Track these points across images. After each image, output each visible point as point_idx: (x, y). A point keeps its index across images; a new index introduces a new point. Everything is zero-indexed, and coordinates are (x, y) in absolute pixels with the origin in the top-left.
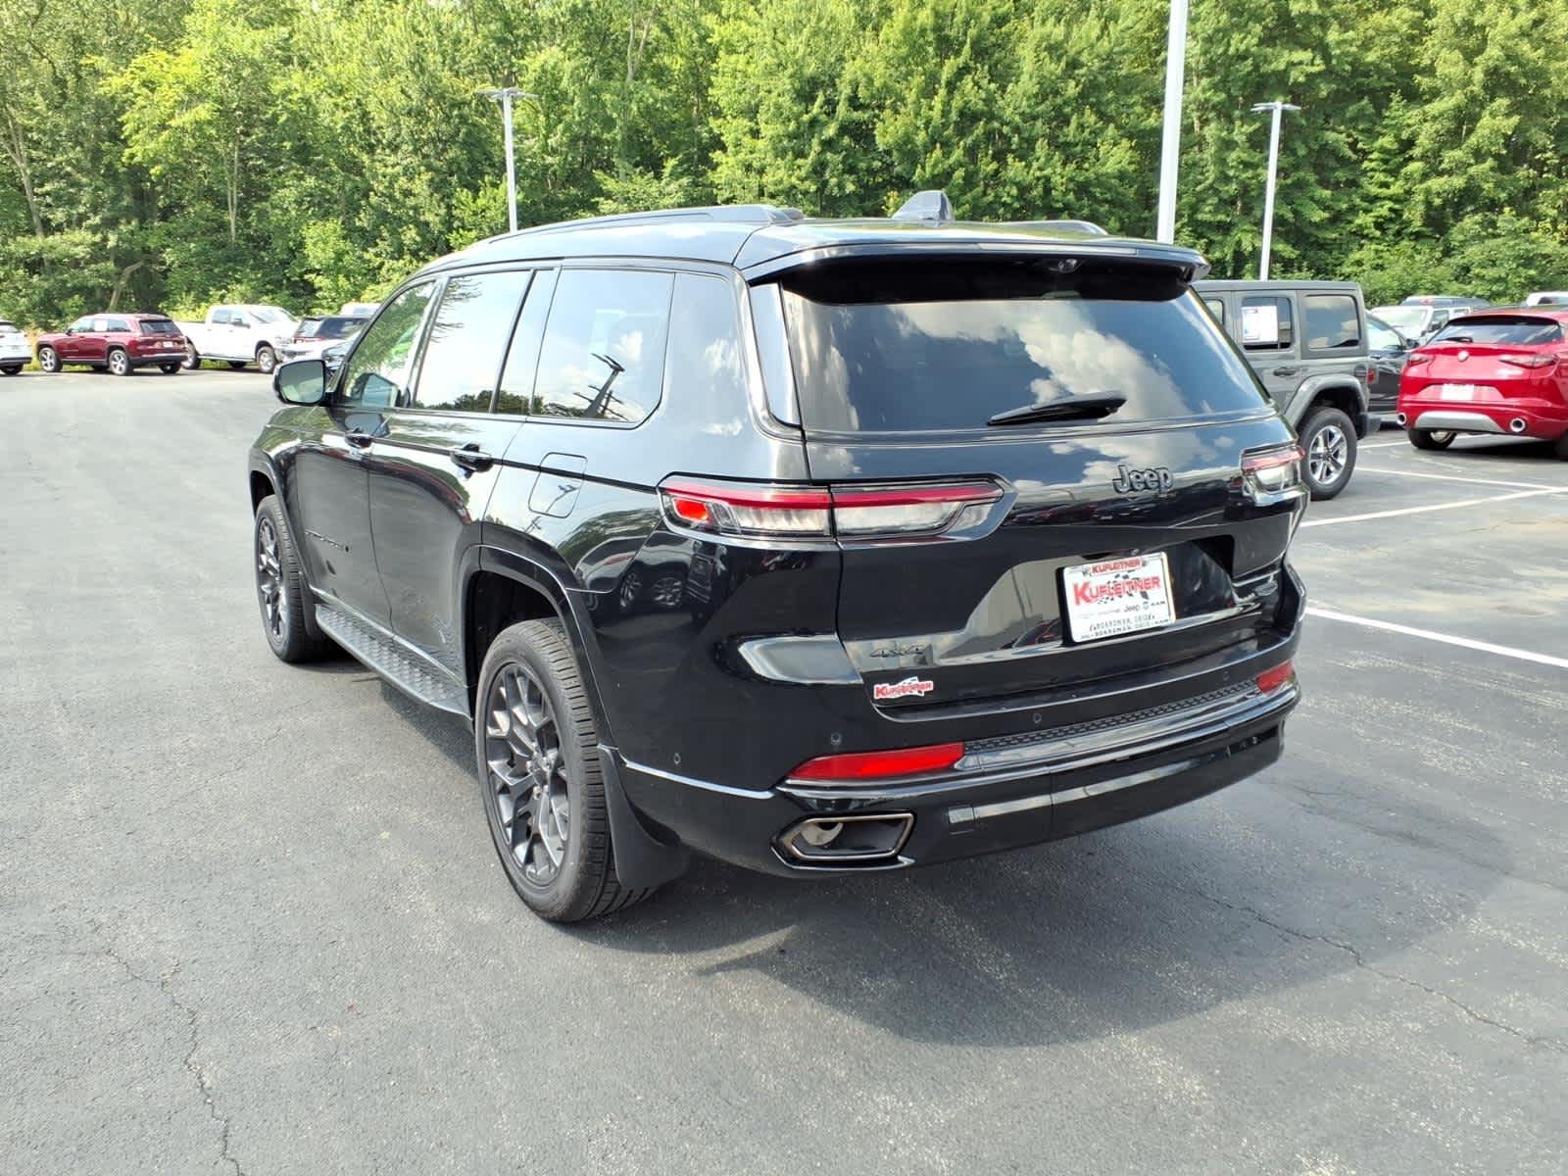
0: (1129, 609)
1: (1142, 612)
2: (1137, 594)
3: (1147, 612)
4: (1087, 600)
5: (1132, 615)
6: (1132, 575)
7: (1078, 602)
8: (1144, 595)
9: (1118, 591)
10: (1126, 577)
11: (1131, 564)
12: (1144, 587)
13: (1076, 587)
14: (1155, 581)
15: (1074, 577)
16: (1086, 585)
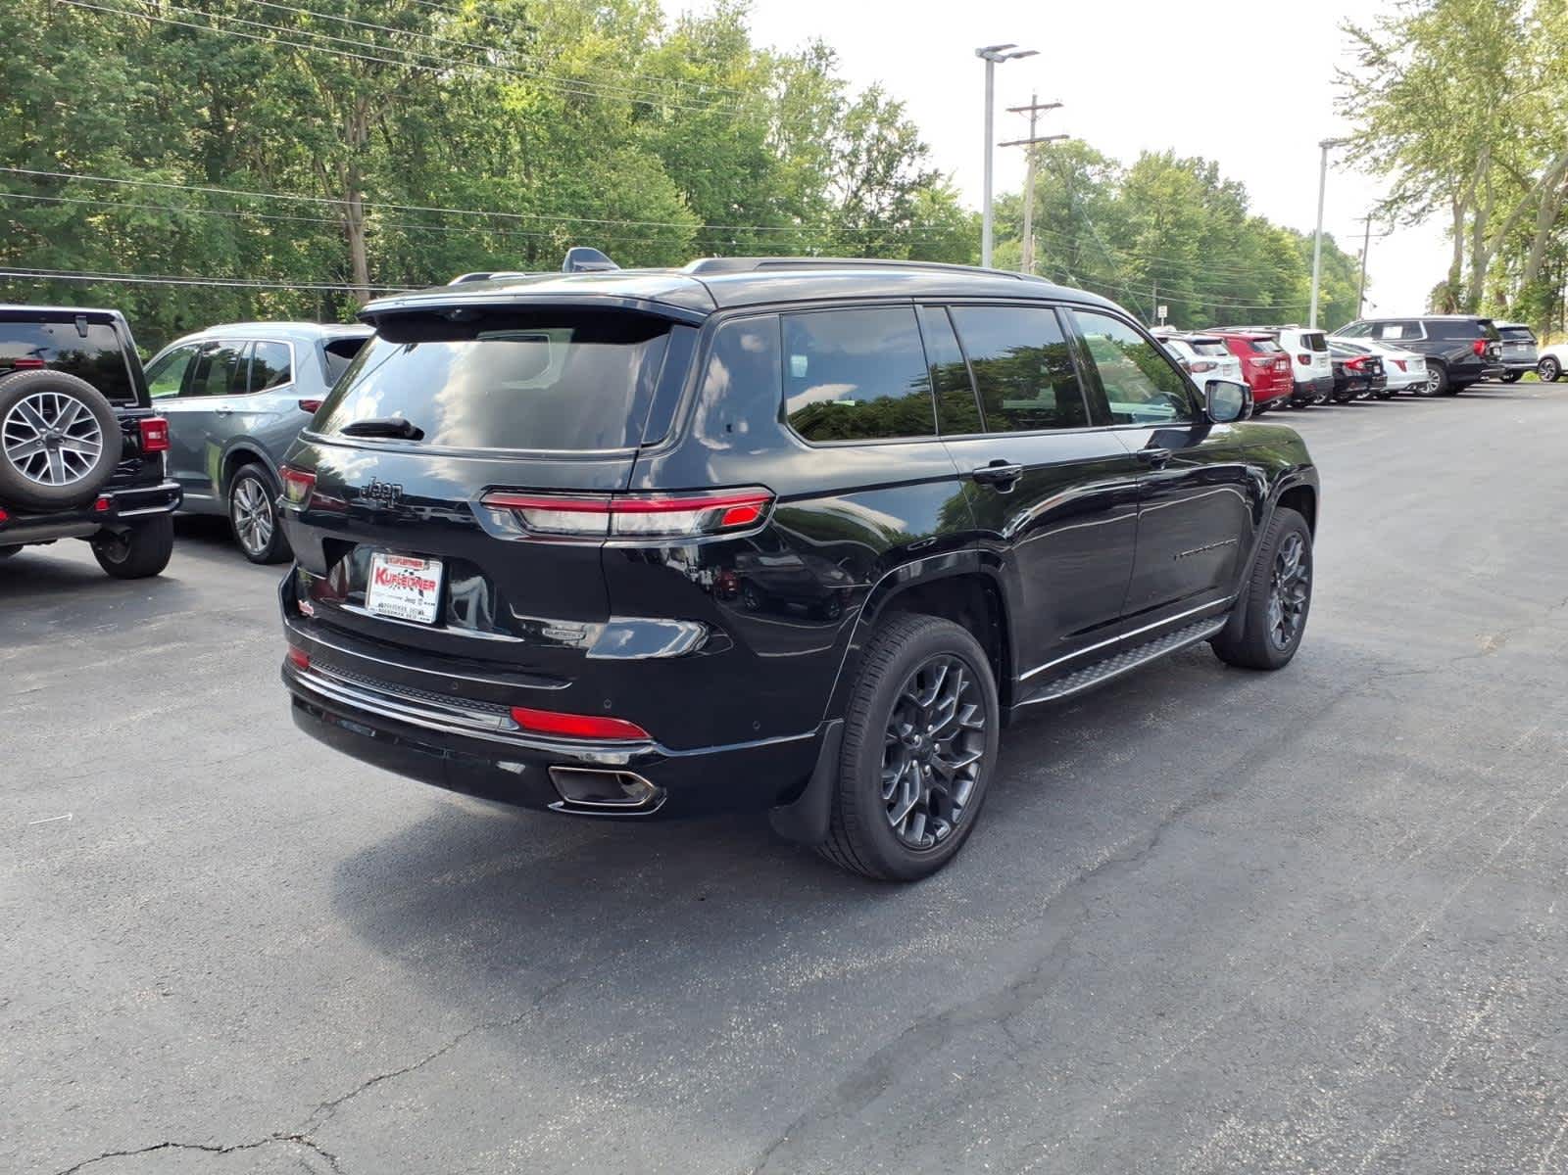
0: (408, 600)
1: (416, 607)
2: (416, 591)
3: (419, 608)
4: (383, 582)
5: (409, 606)
6: (416, 574)
7: (377, 582)
8: (421, 593)
9: (403, 582)
10: (411, 573)
11: (416, 564)
12: (422, 585)
13: (378, 569)
14: (432, 584)
15: (379, 561)
16: (385, 571)
